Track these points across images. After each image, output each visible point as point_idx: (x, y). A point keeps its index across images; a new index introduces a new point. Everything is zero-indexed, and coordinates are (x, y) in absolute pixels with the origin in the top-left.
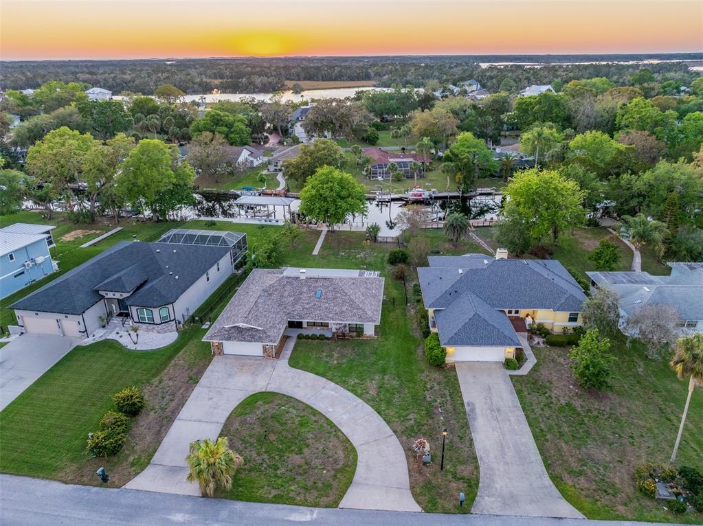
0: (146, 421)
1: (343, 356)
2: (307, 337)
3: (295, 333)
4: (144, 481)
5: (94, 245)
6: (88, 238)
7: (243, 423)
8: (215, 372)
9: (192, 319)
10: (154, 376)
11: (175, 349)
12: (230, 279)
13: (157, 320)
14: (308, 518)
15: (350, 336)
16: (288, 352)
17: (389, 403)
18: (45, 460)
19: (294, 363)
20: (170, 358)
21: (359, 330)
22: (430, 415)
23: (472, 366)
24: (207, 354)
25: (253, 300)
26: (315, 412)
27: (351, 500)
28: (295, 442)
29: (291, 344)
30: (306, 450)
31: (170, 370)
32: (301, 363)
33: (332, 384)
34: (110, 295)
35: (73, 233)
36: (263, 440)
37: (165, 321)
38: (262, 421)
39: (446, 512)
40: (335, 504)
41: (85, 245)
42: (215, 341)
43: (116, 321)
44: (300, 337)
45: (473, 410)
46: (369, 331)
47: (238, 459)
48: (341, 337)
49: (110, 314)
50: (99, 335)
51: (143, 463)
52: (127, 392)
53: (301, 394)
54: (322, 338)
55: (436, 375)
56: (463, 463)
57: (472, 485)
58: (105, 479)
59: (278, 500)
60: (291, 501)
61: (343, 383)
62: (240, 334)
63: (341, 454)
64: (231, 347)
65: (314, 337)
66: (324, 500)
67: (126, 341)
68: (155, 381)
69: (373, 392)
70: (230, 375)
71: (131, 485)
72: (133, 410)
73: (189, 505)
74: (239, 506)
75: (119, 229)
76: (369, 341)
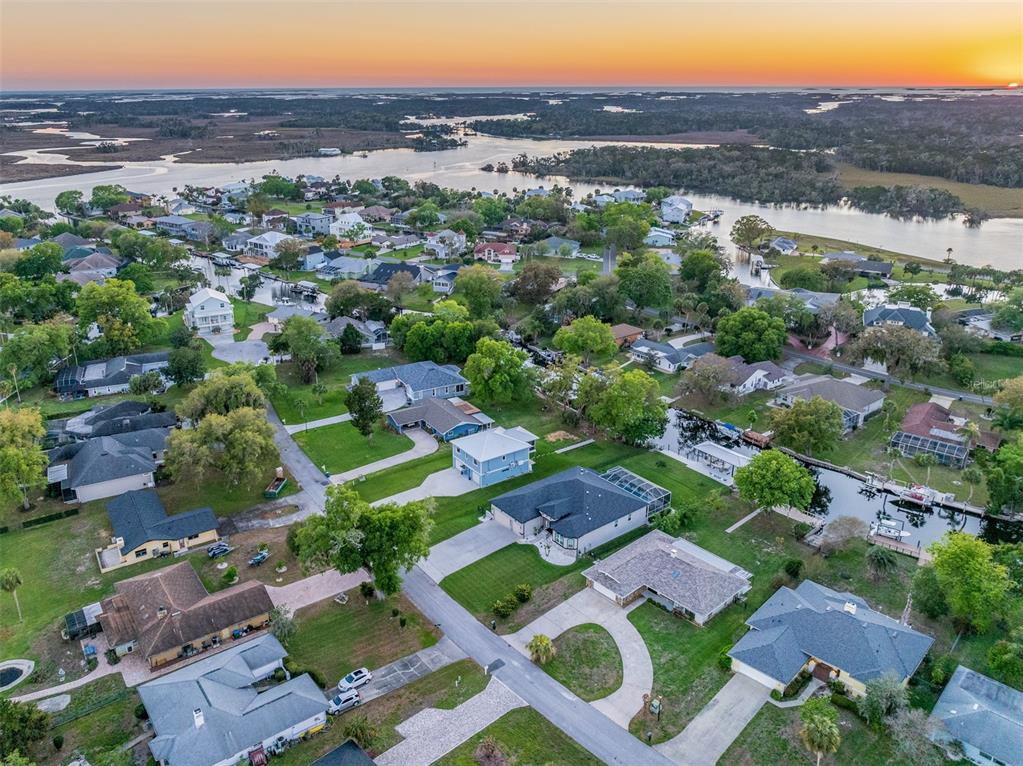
0: (527, 608)
1: (666, 628)
2: (654, 603)
3: (648, 595)
4: (510, 638)
5: (566, 453)
6: (567, 442)
7: (574, 636)
8: (581, 597)
9: (590, 553)
10: (546, 583)
11: (567, 570)
12: (640, 529)
13: (565, 546)
14: (572, 699)
15: (683, 617)
16: (632, 607)
17: (667, 671)
18: (474, 604)
19: (630, 617)
20: (561, 575)
21: (692, 616)
22: (685, 692)
23: (746, 680)
24: (582, 584)
26: (618, 652)
27: (598, 705)
28: (593, 662)
29: (640, 602)
30: (595, 669)
31: (556, 584)
32: (636, 619)
33: (643, 642)
34: (545, 516)
35: (557, 433)
36: (577, 650)
37: (570, 548)
38: (585, 641)
39: (639, 738)
40: (588, 701)
41: (558, 452)
42: (589, 578)
43: (544, 533)
44: (650, 600)
45: (714, 705)
46: (700, 619)
47: (554, 650)
48: (678, 614)
49: (542, 527)
50: (530, 540)
51: (515, 629)
52: (523, 586)
53: (618, 638)
54: (664, 608)
55: (715, 674)
56: (674, 725)
57: (667, 737)
58: (494, 627)
59: (563, 683)
60: (569, 687)
61: (649, 645)
62: (607, 581)
63: (612, 682)
64: (597, 586)
65: (659, 605)
66: (584, 696)
67: (542, 551)
68: (545, 586)
69: (663, 660)
70: (588, 604)
71: (503, 637)
72: (523, 599)
73: (523, 661)
74: (545, 675)
75: (592, 441)
76: (694, 627)
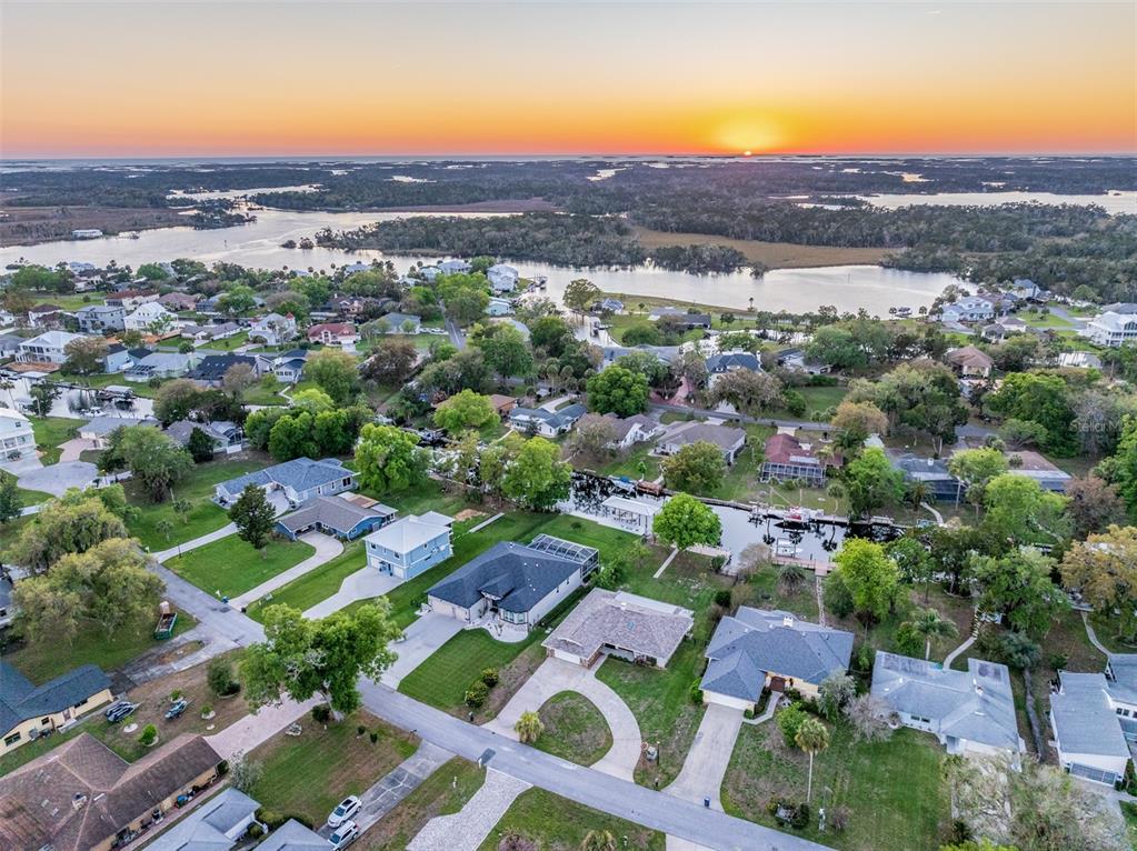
0: (498, 692)
1: (634, 678)
2: (615, 658)
3: (607, 652)
4: (490, 726)
5: (480, 530)
6: (477, 520)
7: (553, 707)
8: (545, 669)
9: (540, 624)
10: (508, 662)
11: (523, 645)
12: (577, 591)
13: (516, 622)
14: (571, 768)
15: (645, 665)
16: (597, 666)
17: (649, 718)
18: (443, 701)
19: (598, 676)
20: (520, 651)
21: (654, 661)
22: (671, 734)
23: (721, 708)
24: (543, 655)
25: (583, 621)
26: (599, 712)
27: (597, 766)
28: (579, 727)
29: (602, 660)
30: (584, 734)
31: (517, 661)
32: (604, 676)
33: (618, 697)
34: (488, 596)
35: (465, 512)
36: (561, 720)
37: (521, 622)
38: (565, 709)
39: (646, 787)
40: (588, 766)
41: (473, 530)
42: (550, 647)
43: (489, 614)
44: (610, 656)
45: (700, 738)
46: (662, 663)
47: (542, 726)
48: (639, 663)
49: (486, 608)
50: (476, 623)
51: (494, 715)
52: (490, 671)
53: (593, 698)
54: (626, 660)
55: (691, 709)
56: (673, 766)
57: (670, 778)
58: (472, 719)
59: (559, 755)
60: (566, 758)
61: (625, 698)
62: (566, 646)
63: (603, 741)
64: (559, 654)
65: (620, 659)
66: (583, 762)
67: (493, 632)
68: (507, 666)
69: (641, 709)
70: (555, 674)
71: (483, 726)
72: (491, 683)
73: (512, 744)
74: (538, 752)
75: (502, 514)
76: (658, 671)
